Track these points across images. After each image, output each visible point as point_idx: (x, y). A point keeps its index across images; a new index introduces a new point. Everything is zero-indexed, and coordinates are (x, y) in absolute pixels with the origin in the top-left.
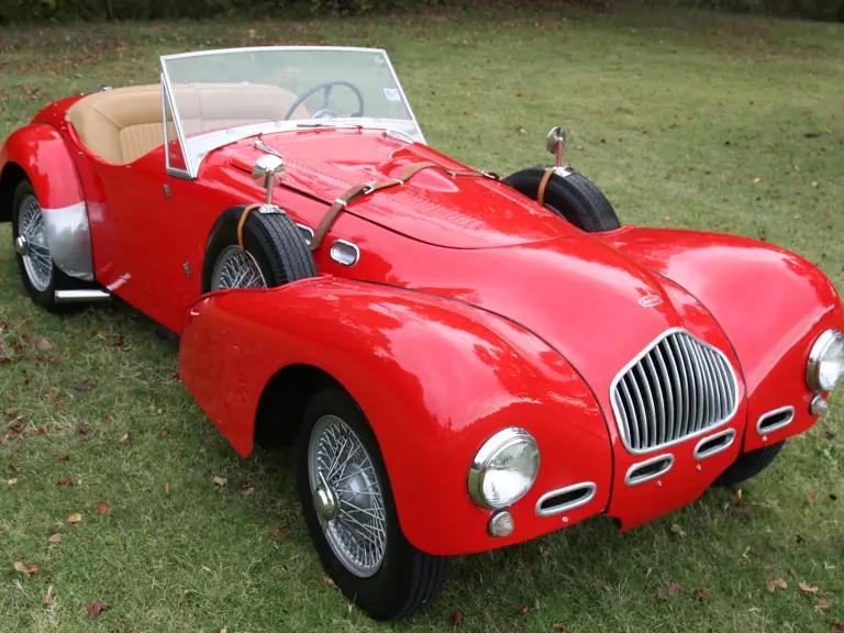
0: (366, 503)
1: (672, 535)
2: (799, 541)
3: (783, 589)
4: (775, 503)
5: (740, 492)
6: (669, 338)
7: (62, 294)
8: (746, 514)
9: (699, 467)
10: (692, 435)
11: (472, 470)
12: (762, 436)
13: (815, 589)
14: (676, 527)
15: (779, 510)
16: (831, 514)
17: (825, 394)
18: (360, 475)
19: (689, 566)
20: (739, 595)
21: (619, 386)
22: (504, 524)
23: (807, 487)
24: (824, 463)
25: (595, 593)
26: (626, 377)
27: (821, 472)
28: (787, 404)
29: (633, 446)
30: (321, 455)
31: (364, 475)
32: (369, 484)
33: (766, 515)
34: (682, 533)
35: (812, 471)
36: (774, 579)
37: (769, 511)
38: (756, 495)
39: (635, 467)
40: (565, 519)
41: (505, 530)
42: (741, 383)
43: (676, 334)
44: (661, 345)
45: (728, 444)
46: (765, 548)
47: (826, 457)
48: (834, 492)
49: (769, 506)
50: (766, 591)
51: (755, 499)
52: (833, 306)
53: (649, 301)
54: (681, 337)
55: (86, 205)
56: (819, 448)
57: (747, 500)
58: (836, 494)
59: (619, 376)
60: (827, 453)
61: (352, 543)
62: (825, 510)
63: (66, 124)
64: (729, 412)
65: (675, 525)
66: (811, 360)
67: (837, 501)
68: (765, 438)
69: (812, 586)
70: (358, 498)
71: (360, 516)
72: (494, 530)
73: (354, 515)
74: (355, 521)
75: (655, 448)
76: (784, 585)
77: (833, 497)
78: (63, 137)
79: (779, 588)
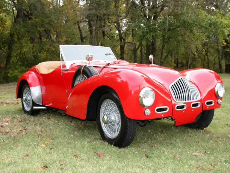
0: (115, 122)
5: (205, 128)
7: (35, 108)
9: (193, 110)
10: (190, 101)
17: (221, 99)
21: (171, 87)
26: (173, 86)
28: (212, 100)
30: (103, 110)
39: (177, 105)
40: (162, 115)
41: (149, 113)
45: (199, 106)
55: (41, 86)
59: (171, 85)
61: (110, 132)
63: (35, 69)
64: (198, 98)
68: (208, 107)
70: (113, 121)
72: (146, 114)
73: (112, 124)
75: (181, 102)
78: (35, 72)
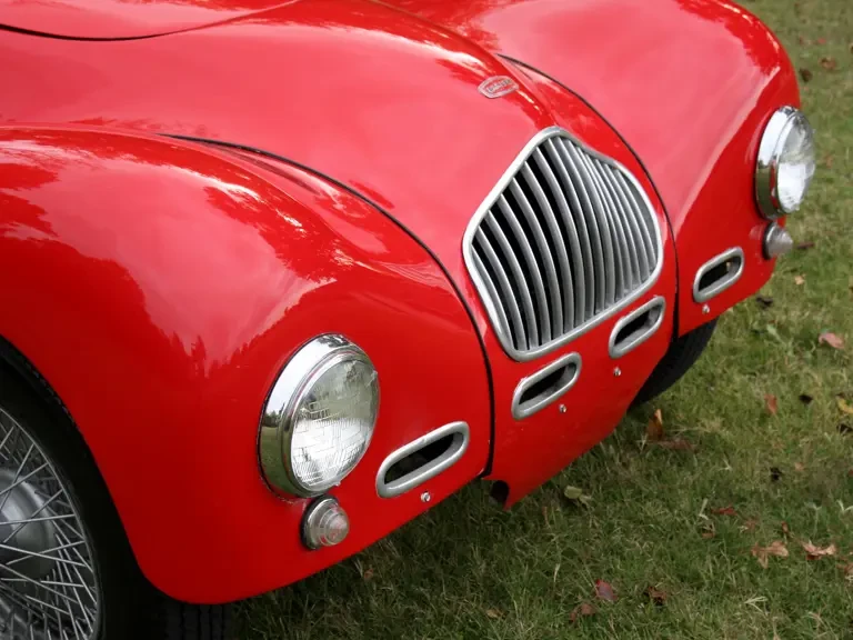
0: (41, 537)
1: (570, 505)
2: (775, 478)
3: (783, 560)
4: (716, 424)
5: (659, 414)
6: (543, 147)
8: (679, 450)
10: (602, 315)
11: (265, 430)
12: (701, 305)
13: (830, 551)
14: (572, 491)
15: (726, 434)
16: (810, 426)
17: (785, 219)
18: (19, 488)
19: (615, 551)
20: (711, 583)
21: (476, 243)
22: (331, 523)
23: (757, 390)
24: (771, 347)
25: (475, 626)
26: (484, 224)
27: (770, 362)
28: (732, 247)
29: (516, 347)
31: (27, 486)
32: (39, 502)
33: (710, 443)
34: (585, 499)
35: (756, 364)
36: (762, 545)
37: (712, 436)
38: (681, 416)
39: (524, 383)
40: (425, 496)
42: (661, 214)
43: (554, 138)
44: (531, 160)
45: (657, 325)
46: (729, 500)
47: (771, 338)
48: (803, 390)
49: (708, 431)
50: (758, 569)
51: (684, 422)
52: (777, 69)
53: (496, 87)
54: (561, 142)
56: (756, 326)
57: (670, 427)
58: (810, 393)
59: (473, 225)
60: (772, 330)
62: (795, 421)
64: (652, 271)
65: (569, 488)
66: (761, 167)
67: (812, 402)
68: (706, 308)
69: (825, 545)
70: (25, 533)
71: (31, 567)
73: (24, 567)
74: (25, 579)
75: (549, 345)
76: (784, 552)
77: (806, 399)
79: (774, 558)
